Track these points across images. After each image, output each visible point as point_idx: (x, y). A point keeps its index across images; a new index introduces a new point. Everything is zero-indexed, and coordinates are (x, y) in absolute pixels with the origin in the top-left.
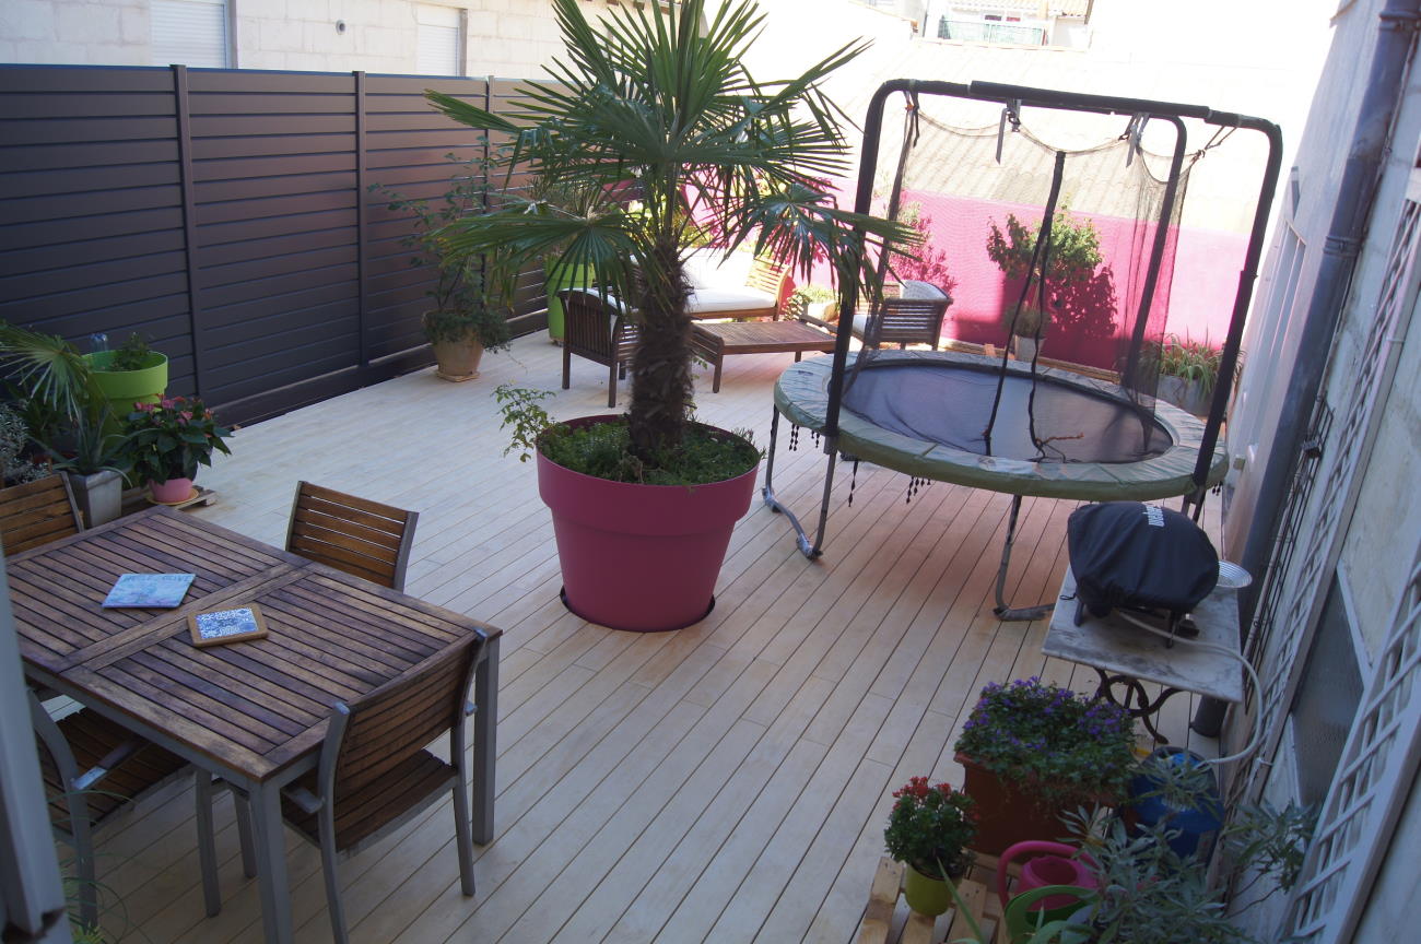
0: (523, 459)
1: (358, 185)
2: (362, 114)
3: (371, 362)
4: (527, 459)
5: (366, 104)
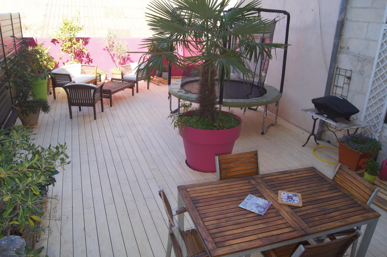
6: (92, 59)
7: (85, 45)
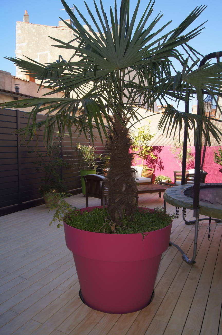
0: (58, 226)
1: (18, 145)
2: (18, 123)
3: (23, 203)
4: (60, 226)
5: (20, 120)
6: (163, 166)
7: (159, 152)
